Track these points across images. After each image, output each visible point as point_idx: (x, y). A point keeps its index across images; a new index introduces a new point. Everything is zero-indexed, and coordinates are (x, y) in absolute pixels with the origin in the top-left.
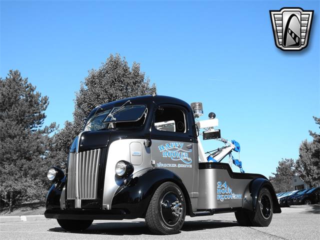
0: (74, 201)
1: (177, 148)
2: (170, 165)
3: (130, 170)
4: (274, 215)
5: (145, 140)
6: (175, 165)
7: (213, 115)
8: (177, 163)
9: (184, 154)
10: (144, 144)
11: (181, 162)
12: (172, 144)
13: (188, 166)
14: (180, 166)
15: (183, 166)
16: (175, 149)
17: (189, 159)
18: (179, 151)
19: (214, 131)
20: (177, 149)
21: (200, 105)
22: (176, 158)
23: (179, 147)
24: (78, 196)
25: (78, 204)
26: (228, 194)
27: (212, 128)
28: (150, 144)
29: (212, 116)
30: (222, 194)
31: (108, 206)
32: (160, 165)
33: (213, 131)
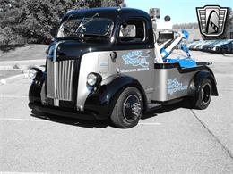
2: (131, 71)
5: (111, 52)
6: (135, 69)
10: (111, 55)
11: (140, 67)
13: (146, 69)
14: (139, 70)
15: (142, 69)
24: (56, 97)
25: (57, 103)
27: (167, 30)
28: (116, 56)
29: (167, 19)
31: (81, 107)
32: (123, 71)
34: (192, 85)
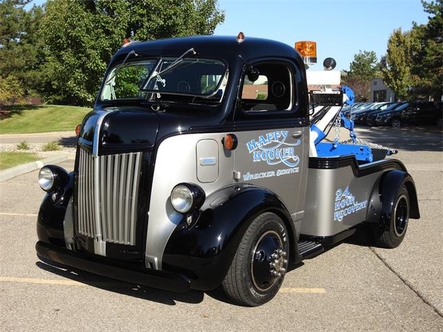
0: (91, 241)
1: (277, 141)
2: (264, 175)
3: (199, 200)
4: (411, 222)
5: (224, 135)
6: (273, 173)
7: (332, 62)
8: (275, 168)
9: (288, 150)
10: (223, 142)
11: (282, 166)
12: (270, 135)
13: (292, 171)
14: (280, 173)
15: (286, 172)
16: (274, 144)
17: (295, 158)
18: (279, 148)
19: (332, 93)
20: (277, 143)
21: (313, 48)
22: (275, 160)
23: (281, 139)
24: (99, 235)
25: (101, 249)
26: (350, 206)
27: (329, 86)
28: (234, 145)
29: (329, 64)
30: (341, 209)
31: (156, 259)
32: (248, 177)
33: (329, 91)
34: (375, 200)
